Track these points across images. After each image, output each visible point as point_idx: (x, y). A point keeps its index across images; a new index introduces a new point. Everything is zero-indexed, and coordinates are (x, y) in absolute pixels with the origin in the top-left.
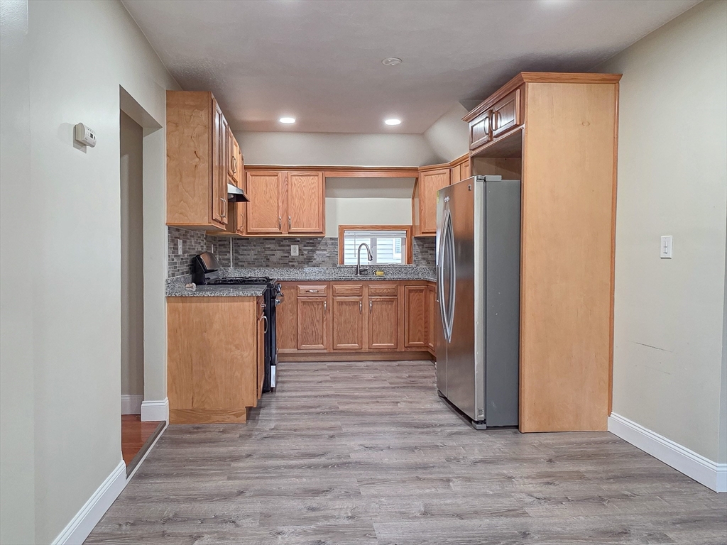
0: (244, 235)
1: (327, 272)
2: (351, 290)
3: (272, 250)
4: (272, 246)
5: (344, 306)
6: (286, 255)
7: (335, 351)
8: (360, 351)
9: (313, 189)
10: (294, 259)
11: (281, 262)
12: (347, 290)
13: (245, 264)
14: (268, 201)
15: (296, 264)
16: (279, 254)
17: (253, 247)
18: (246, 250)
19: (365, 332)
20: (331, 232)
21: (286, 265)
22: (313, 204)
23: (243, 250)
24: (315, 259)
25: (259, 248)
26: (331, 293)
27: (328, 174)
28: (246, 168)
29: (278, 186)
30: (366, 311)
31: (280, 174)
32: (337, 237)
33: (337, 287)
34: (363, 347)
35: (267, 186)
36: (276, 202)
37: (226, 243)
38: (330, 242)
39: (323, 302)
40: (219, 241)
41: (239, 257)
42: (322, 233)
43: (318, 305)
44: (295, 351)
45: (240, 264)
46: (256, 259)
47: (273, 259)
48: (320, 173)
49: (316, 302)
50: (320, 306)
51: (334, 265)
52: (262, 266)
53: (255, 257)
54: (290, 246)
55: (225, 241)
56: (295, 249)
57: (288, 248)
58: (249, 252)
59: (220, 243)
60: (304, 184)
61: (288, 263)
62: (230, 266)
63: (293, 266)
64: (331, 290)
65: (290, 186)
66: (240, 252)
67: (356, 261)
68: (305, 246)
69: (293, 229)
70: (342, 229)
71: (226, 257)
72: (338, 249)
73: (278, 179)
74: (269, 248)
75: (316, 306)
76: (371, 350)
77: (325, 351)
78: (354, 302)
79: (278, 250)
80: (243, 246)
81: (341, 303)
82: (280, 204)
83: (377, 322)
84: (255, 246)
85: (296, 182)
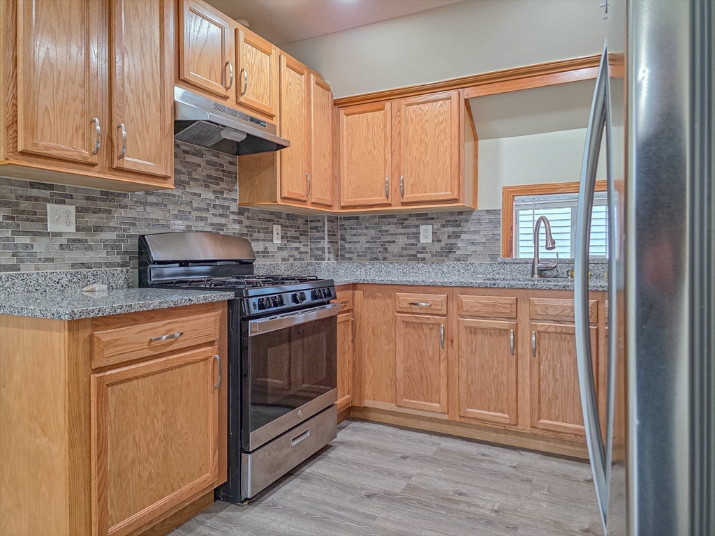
0: (336, 210)
1: (480, 270)
2: (494, 305)
3: (391, 234)
4: (392, 229)
5: (480, 337)
6: (413, 241)
7: (463, 420)
8: (513, 428)
9: (441, 123)
10: (424, 248)
11: (405, 252)
12: (486, 305)
13: (354, 256)
14: (370, 153)
15: (428, 256)
16: (402, 241)
17: (365, 231)
18: (355, 235)
19: (525, 395)
20: (489, 200)
21: (414, 257)
22: (442, 149)
23: (351, 235)
24: (459, 248)
25: (372, 232)
26: (455, 309)
27: (468, 93)
28: (338, 104)
29: (385, 126)
30: (525, 350)
31: (388, 105)
32: (500, 207)
33: (467, 300)
34: (520, 421)
35: (368, 129)
36: (382, 152)
37: (319, 224)
38: (487, 217)
39: (439, 325)
40: (311, 221)
41: (347, 246)
42: (456, 200)
43: (431, 329)
44: (391, 407)
45: (347, 255)
46: (369, 249)
47: (392, 248)
48: (454, 94)
49: (428, 324)
50: (435, 333)
51: (494, 257)
52: (377, 259)
53: (368, 245)
54: (417, 226)
55: (319, 221)
56: (426, 231)
57: (414, 230)
58: (359, 238)
59: (313, 224)
60: (426, 118)
61: (415, 255)
62: (324, 259)
63: (424, 259)
64: (455, 303)
65: (403, 124)
66: (348, 238)
67: (532, 250)
68: (443, 226)
69: (408, 197)
70: (511, 193)
71: (320, 245)
72: (500, 231)
73: (385, 115)
74: (387, 231)
75: (427, 331)
76: (537, 431)
77: (446, 417)
78: (500, 330)
79: (400, 234)
80: (351, 228)
81: (474, 331)
82: (389, 156)
83: (550, 376)
84: (367, 228)
85: (413, 116)
